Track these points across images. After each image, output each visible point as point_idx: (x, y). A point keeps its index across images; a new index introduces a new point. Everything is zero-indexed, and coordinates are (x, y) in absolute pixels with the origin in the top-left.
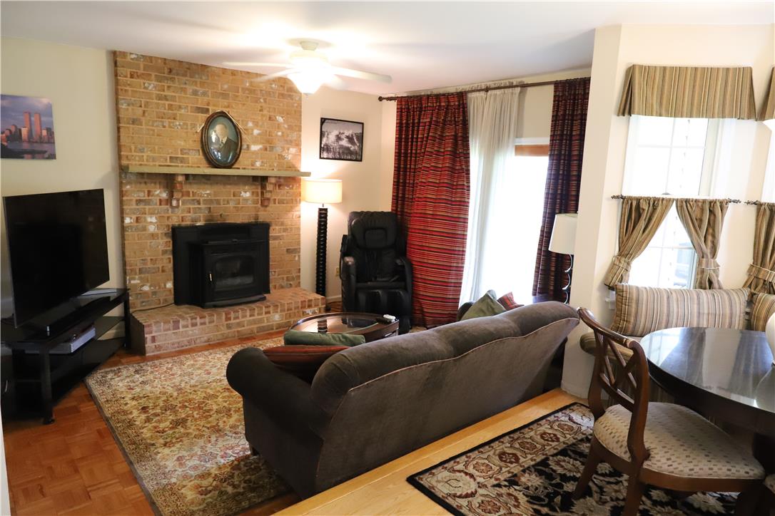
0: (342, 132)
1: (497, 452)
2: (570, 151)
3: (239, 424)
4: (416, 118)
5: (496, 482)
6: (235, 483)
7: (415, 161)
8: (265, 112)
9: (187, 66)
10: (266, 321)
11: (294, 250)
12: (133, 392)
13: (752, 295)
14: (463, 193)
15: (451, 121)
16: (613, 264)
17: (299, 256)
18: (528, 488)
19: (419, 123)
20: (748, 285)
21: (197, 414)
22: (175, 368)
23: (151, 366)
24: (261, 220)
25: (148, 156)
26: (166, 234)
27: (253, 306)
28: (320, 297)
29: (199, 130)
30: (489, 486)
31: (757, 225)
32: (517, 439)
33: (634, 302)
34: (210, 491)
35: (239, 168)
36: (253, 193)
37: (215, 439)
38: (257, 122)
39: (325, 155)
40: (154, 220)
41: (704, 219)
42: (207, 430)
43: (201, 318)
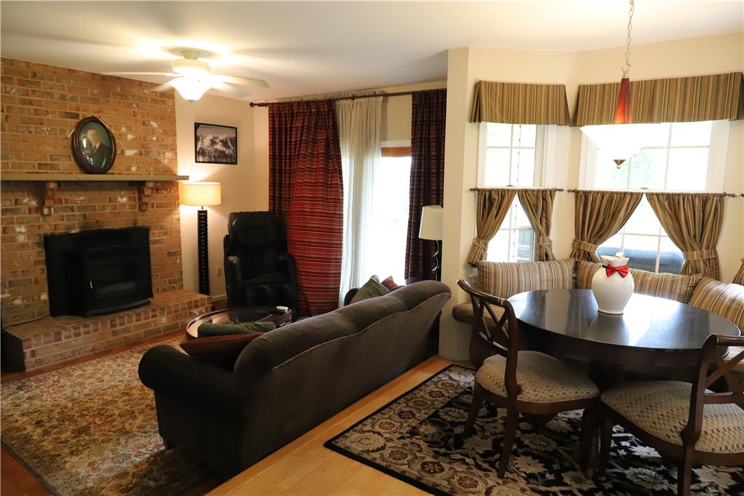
0: (216, 136)
1: (396, 412)
2: (429, 152)
3: (146, 424)
4: (289, 123)
5: (400, 436)
6: (156, 477)
7: (290, 163)
8: (138, 117)
9: (53, 70)
10: (153, 325)
11: (175, 253)
12: (21, 408)
13: (577, 263)
14: (338, 191)
15: (322, 126)
16: (474, 246)
17: (181, 259)
18: (426, 436)
19: (291, 127)
20: (573, 255)
21: (99, 420)
22: (62, 380)
23: (34, 382)
24: (139, 224)
25: (13, 163)
26: (37, 243)
27: (138, 310)
28: (205, 297)
29: (69, 136)
30: (395, 439)
31: (576, 208)
32: (411, 399)
33: (493, 274)
34: (132, 488)
35: (114, 174)
36: (130, 198)
37: (125, 441)
38: (131, 128)
39: (201, 159)
40: (23, 229)
41: (539, 204)
42: (114, 434)
43: (84, 327)
